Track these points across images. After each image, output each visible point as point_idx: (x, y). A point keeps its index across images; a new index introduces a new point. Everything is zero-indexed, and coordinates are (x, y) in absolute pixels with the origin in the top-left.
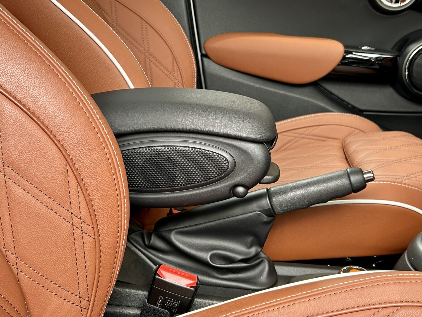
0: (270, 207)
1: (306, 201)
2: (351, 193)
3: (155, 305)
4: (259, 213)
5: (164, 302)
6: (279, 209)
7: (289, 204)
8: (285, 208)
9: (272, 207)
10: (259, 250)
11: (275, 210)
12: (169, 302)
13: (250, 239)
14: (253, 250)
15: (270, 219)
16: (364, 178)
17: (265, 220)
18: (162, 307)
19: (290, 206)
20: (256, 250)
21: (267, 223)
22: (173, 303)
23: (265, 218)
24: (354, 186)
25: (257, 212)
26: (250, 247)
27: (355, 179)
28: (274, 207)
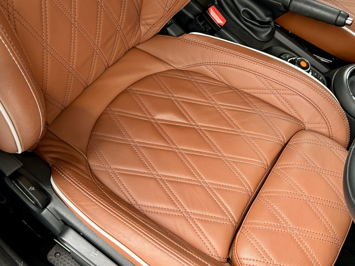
0: (288, 5)
1: (308, 14)
2: (333, 25)
3: (200, 22)
4: (280, 5)
5: (204, 24)
6: (292, 9)
7: (298, 10)
8: (295, 11)
9: (289, 6)
10: (271, 20)
11: (290, 9)
12: (207, 25)
13: (269, 13)
14: (268, 19)
15: (285, 10)
16: (345, 22)
17: (282, 10)
18: (203, 25)
19: (298, 12)
20: (270, 20)
21: (282, 11)
22: (208, 27)
23: (282, 9)
24: (336, 23)
25: (280, 3)
26: (267, 16)
27: (340, 19)
28: (290, 7)
